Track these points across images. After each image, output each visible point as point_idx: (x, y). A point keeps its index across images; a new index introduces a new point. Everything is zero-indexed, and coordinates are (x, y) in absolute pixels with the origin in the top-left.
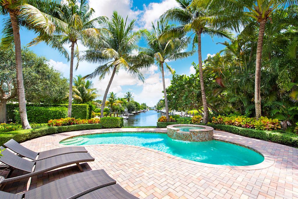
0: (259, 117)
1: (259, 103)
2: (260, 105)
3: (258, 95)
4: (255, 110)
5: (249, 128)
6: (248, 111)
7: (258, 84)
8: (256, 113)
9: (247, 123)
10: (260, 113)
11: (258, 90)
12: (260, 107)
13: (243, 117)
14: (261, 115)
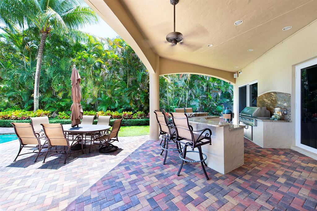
0: (37, 110)
1: (37, 99)
2: (38, 100)
3: (37, 92)
4: (33, 104)
5: (25, 119)
6: (27, 105)
7: (38, 83)
8: (34, 107)
9: (23, 115)
10: (38, 107)
11: (37, 88)
12: (38, 102)
13: (21, 111)
14: (38, 109)
